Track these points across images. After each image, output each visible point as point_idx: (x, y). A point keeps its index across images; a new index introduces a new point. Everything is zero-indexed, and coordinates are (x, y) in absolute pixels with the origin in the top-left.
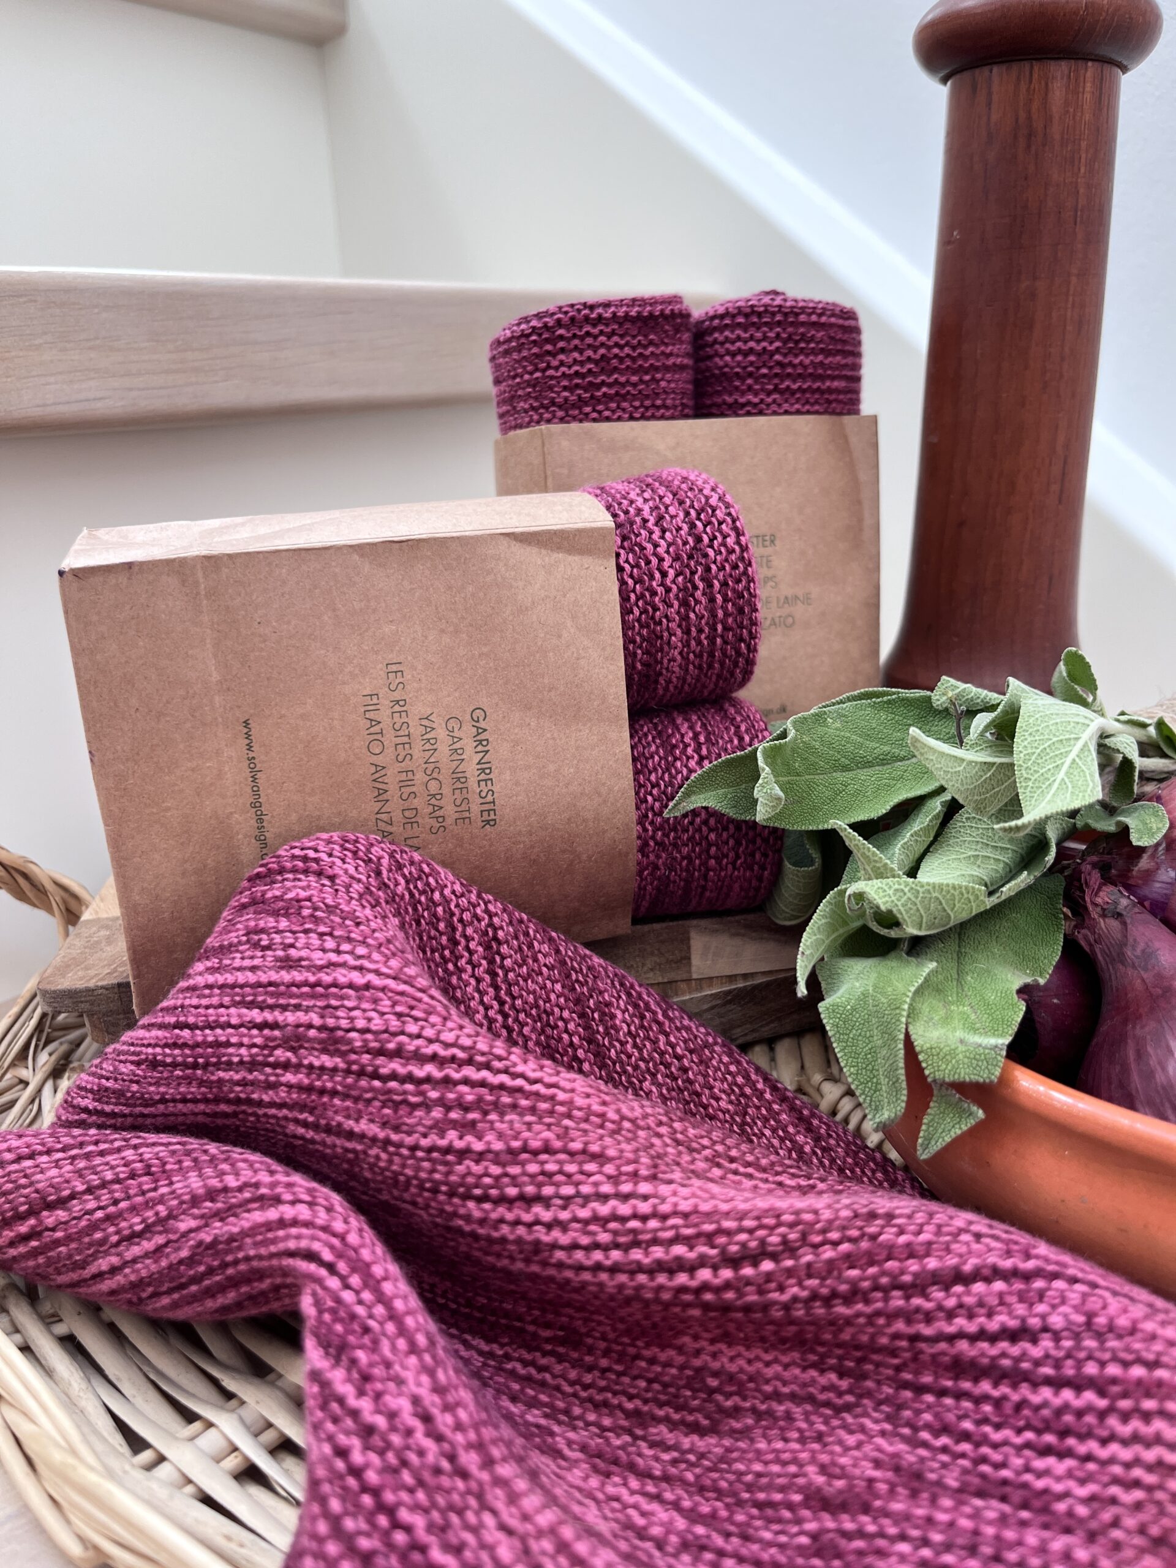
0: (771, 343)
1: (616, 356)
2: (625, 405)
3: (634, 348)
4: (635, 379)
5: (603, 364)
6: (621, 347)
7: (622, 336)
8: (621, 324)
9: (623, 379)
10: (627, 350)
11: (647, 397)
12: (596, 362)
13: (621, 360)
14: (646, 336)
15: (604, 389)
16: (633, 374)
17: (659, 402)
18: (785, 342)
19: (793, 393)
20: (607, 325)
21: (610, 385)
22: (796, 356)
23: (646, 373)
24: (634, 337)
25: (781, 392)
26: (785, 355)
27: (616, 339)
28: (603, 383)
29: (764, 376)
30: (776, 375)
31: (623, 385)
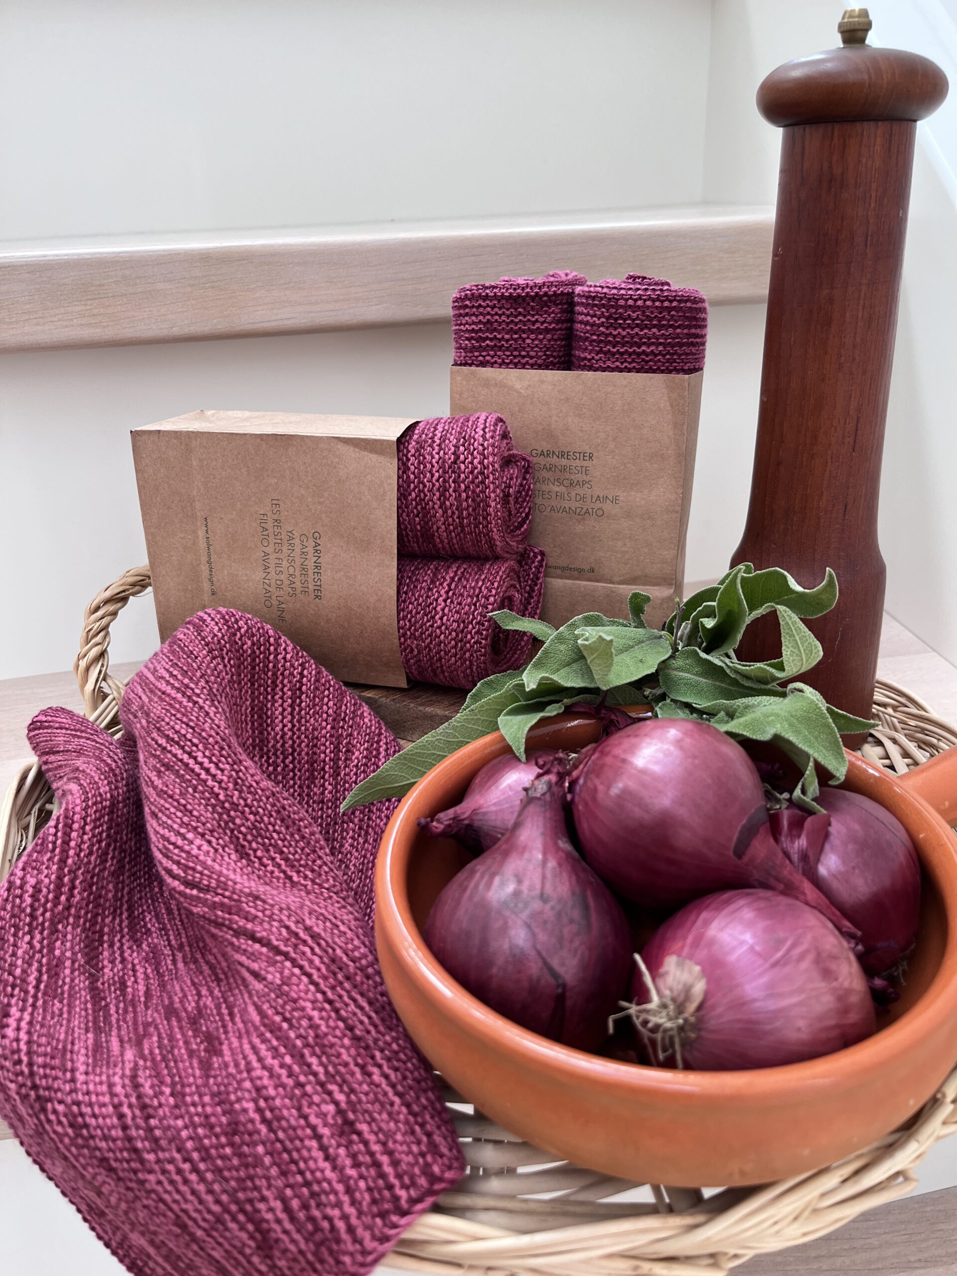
0: (599, 319)
1: (496, 321)
2: (498, 353)
3: (508, 316)
4: (507, 337)
5: (489, 326)
6: (500, 316)
7: (500, 308)
8: (499, 301)
9: (499, 336)
10: (503, 318)
11: (516, 349)
12: (484, 324)
13: (500, 324)
14: (516, 309)
15: (488, 342)
16: (507, 333)
17: (523, 353)
18: (608, 318)
19: (614, 354)
20: (491, 301)
21: (491, 340)
22: (616, 329)
23: (516, 334)
24: (508, 309)
25: (605, 353)
26: (607, 328)
27: (496, 310)
28: (487, 338)
29: (594, 340)
30: (602, 341)
31: (500, 340)
